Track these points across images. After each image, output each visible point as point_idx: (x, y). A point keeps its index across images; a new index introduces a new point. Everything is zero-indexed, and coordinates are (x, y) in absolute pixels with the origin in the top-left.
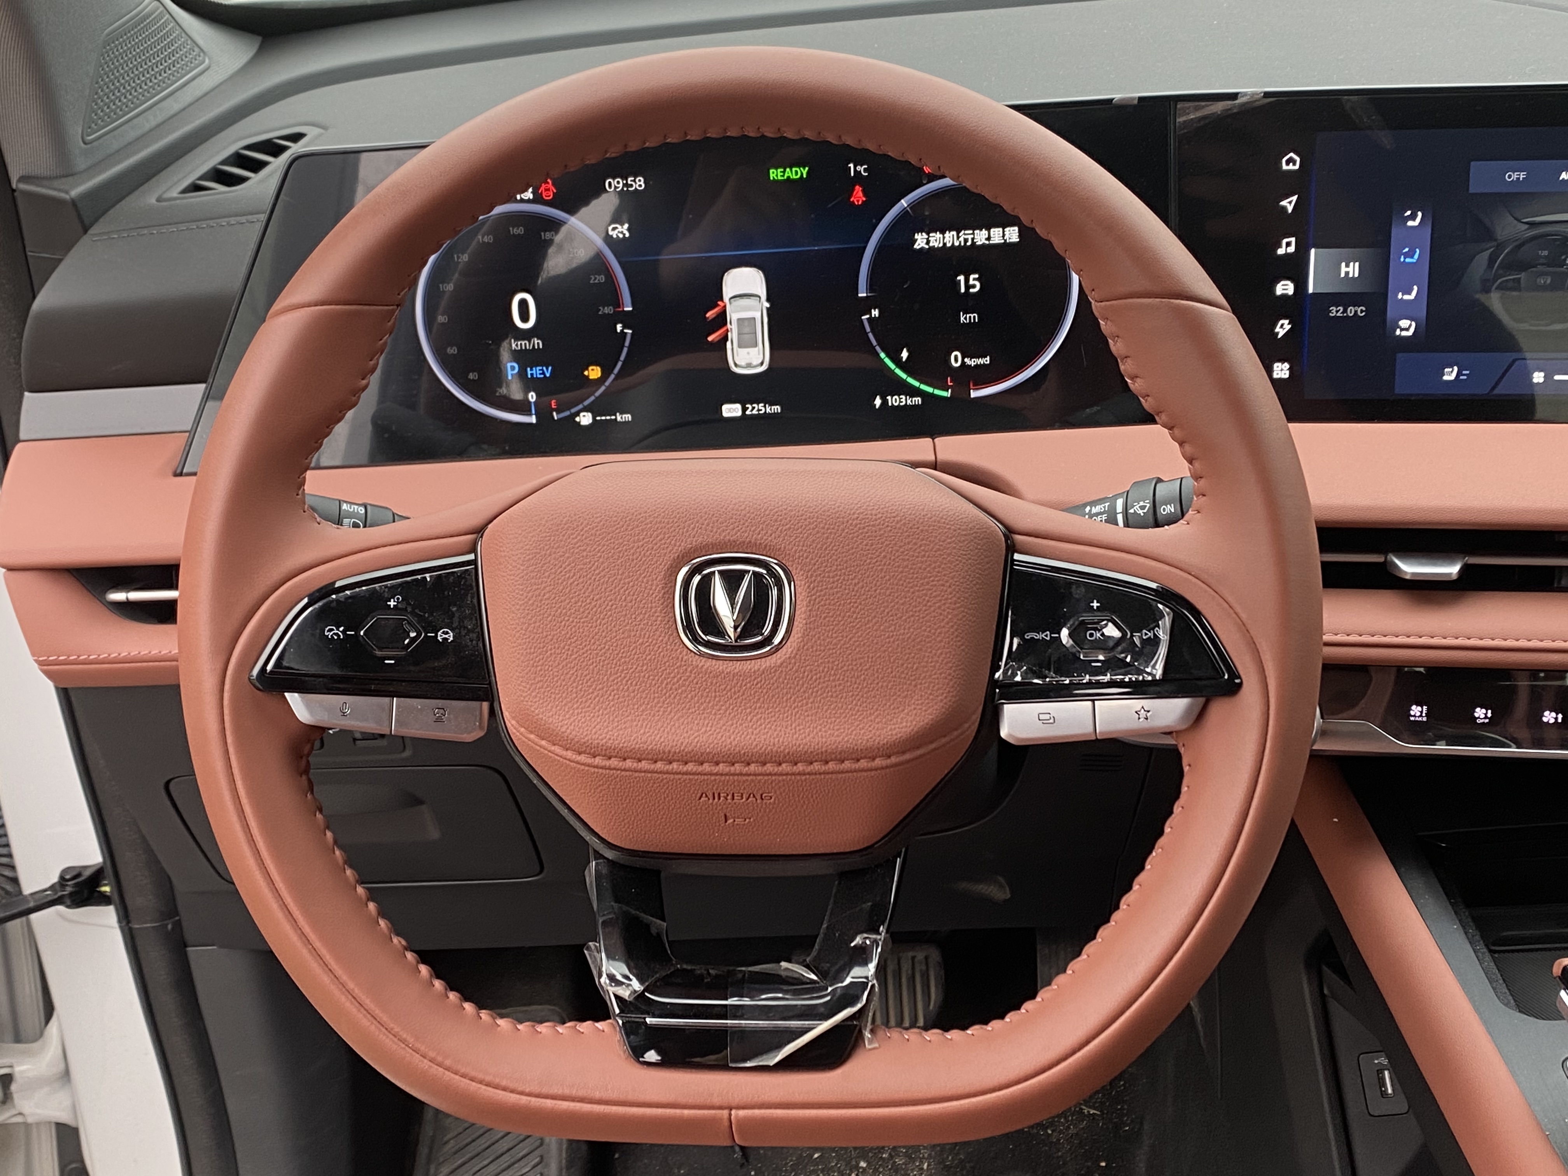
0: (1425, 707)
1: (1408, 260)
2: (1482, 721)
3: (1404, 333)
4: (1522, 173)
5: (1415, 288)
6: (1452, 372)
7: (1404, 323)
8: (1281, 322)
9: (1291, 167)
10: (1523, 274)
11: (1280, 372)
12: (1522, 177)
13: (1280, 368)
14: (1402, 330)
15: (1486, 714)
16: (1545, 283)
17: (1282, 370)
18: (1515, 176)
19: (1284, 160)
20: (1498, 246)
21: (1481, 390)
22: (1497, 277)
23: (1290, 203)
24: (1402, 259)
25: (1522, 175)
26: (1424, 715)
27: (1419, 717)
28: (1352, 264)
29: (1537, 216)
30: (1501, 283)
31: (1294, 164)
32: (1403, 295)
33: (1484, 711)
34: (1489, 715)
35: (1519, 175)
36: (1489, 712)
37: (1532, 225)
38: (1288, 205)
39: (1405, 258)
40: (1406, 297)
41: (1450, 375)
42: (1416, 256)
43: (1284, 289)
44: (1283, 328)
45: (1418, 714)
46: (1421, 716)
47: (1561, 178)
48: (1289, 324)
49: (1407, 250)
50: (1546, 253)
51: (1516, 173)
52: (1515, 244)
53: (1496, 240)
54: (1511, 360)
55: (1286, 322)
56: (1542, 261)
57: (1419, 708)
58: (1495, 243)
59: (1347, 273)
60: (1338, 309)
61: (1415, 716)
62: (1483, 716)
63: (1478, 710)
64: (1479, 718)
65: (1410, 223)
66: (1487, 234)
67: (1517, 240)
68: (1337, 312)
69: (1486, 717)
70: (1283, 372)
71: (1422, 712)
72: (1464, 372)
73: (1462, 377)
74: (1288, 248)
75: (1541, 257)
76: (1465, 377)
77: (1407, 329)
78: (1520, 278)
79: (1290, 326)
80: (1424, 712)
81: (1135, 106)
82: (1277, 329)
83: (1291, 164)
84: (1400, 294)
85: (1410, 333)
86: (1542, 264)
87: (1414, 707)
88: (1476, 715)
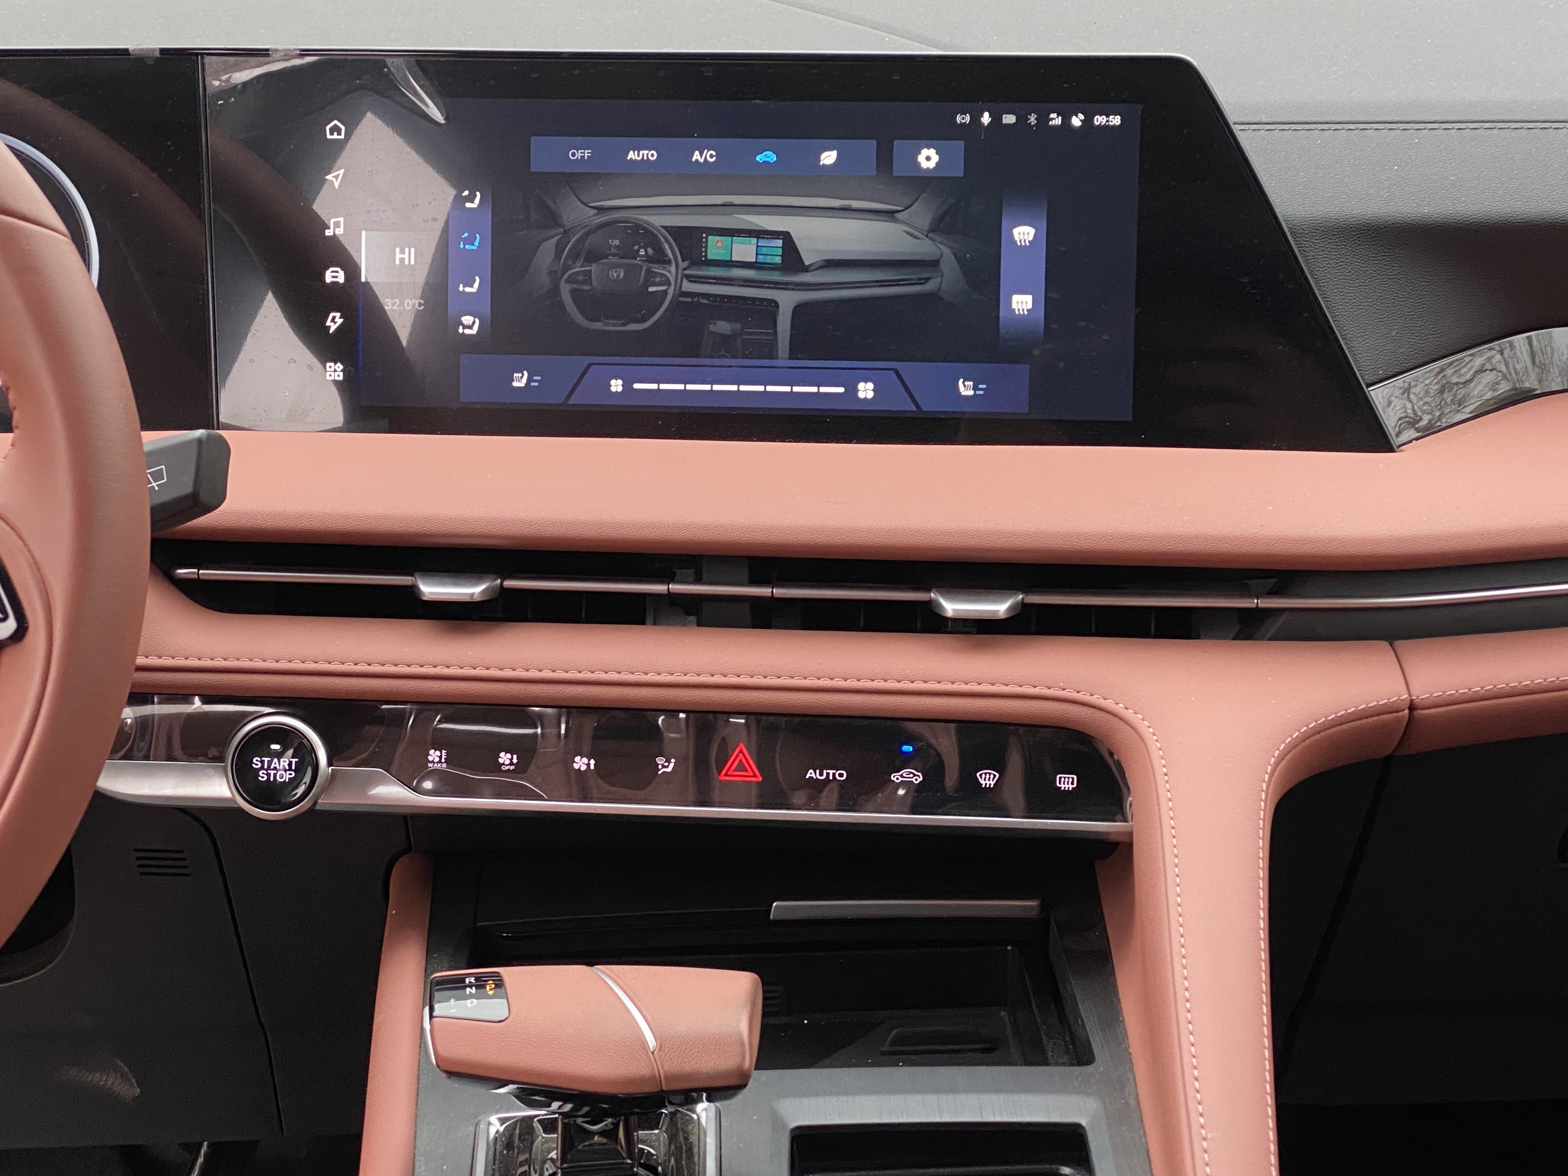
0: (444, 751)
1: (467, 247)
2: (507, 768)
3: (467, 331)
4: (586, 151)
5: (477, 278)
6: (522, 377)
7: (467, 320)
8: (332, 315)
9: (335, 136)
10: (594, 265)
11: (332, 373)
12: (586, 155)
13: (332, 369)
14: (465, 327)
15: (511, 759)
16: (618, 276)
17: (335, 371)
18: (579, 155)
19: (328, 128)
20: (565, 232)
21: (555, 398)
22: (566, 268)
23: (336, 177)
24: (462, 246)
25: (587, 153)
26: (443, 760)
27: (437, 763)
28: (407, 250)
29: (603, 200)
30: (570, 276)
31: (339, 134)
32: (464, 287)
33: (509, 756)
34: (515, 761)
35: (584, 153)
36: (515, 756)
37: (601, 210)
38: (334, 180)
39: (464, 245)
40: (468, 289)
41: (520, 381)
42: (477, 243)
43: (333, 277)
44: (334, 321)
45: (437, 760)
46: (440, 762)
47: (629, 158)
48: (340, 317)
49: (466, 235)
50: (616, 242)
51: (580, 151)
52: (585, 230)
53: (561, 225)
54: (586, 365)
55: (338, 315)
56: (613, 251)
57: (438, 753)
58: (561, 230)
59: (402, 260)
60: (394, 301)
61: (433, 762)
62: (508, 762)
63: (502, 754)
64: (503, 764)
65: (468, 205)
66: (552, 219)
67: (585, 227)
68: (393, 304)
69: (511, 764)
70: (337, 373)
71: (440, 757)
72: (535, 378)
73: (532, 384)
74: (337, 230)
75: (610, 246)
76: (537, 384)
77: (470, 327)
78: (590, 271)
79: (342, 320)
80: (443, 757)
81: (157, 59)
82: (328, 323)
83: (335, 133)
84: (461, 285)
85: (474, 331)
86: (614, 255)
87: (432, 752)
88: (501, 761)
